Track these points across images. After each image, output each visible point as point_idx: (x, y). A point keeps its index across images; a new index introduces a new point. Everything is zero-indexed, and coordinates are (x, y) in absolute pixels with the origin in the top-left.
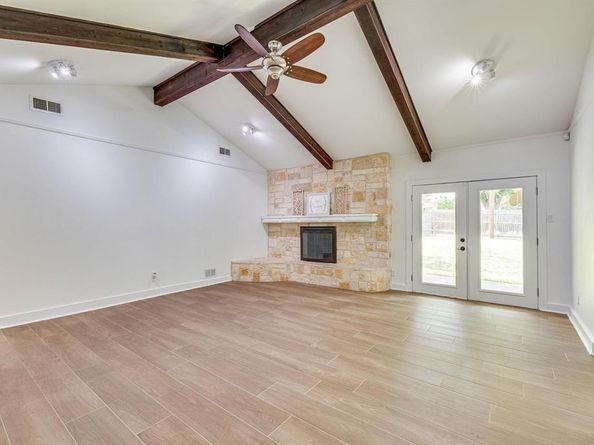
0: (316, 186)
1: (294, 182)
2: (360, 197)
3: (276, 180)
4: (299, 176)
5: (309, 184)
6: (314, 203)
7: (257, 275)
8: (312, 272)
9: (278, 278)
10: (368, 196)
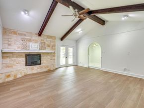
0: (34, 40)
1: (22, 37)
2: (49, 46)
3: (10, 33)
4: (25, 35)
5: (30, 39)
6: (33, 46)
7: (15, 76)
8: (38, 69)
9: (23, 74)
10: (51, 46)
